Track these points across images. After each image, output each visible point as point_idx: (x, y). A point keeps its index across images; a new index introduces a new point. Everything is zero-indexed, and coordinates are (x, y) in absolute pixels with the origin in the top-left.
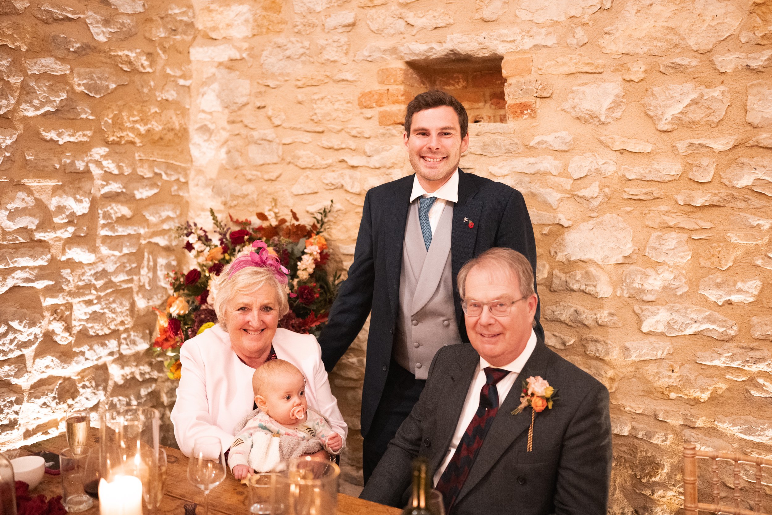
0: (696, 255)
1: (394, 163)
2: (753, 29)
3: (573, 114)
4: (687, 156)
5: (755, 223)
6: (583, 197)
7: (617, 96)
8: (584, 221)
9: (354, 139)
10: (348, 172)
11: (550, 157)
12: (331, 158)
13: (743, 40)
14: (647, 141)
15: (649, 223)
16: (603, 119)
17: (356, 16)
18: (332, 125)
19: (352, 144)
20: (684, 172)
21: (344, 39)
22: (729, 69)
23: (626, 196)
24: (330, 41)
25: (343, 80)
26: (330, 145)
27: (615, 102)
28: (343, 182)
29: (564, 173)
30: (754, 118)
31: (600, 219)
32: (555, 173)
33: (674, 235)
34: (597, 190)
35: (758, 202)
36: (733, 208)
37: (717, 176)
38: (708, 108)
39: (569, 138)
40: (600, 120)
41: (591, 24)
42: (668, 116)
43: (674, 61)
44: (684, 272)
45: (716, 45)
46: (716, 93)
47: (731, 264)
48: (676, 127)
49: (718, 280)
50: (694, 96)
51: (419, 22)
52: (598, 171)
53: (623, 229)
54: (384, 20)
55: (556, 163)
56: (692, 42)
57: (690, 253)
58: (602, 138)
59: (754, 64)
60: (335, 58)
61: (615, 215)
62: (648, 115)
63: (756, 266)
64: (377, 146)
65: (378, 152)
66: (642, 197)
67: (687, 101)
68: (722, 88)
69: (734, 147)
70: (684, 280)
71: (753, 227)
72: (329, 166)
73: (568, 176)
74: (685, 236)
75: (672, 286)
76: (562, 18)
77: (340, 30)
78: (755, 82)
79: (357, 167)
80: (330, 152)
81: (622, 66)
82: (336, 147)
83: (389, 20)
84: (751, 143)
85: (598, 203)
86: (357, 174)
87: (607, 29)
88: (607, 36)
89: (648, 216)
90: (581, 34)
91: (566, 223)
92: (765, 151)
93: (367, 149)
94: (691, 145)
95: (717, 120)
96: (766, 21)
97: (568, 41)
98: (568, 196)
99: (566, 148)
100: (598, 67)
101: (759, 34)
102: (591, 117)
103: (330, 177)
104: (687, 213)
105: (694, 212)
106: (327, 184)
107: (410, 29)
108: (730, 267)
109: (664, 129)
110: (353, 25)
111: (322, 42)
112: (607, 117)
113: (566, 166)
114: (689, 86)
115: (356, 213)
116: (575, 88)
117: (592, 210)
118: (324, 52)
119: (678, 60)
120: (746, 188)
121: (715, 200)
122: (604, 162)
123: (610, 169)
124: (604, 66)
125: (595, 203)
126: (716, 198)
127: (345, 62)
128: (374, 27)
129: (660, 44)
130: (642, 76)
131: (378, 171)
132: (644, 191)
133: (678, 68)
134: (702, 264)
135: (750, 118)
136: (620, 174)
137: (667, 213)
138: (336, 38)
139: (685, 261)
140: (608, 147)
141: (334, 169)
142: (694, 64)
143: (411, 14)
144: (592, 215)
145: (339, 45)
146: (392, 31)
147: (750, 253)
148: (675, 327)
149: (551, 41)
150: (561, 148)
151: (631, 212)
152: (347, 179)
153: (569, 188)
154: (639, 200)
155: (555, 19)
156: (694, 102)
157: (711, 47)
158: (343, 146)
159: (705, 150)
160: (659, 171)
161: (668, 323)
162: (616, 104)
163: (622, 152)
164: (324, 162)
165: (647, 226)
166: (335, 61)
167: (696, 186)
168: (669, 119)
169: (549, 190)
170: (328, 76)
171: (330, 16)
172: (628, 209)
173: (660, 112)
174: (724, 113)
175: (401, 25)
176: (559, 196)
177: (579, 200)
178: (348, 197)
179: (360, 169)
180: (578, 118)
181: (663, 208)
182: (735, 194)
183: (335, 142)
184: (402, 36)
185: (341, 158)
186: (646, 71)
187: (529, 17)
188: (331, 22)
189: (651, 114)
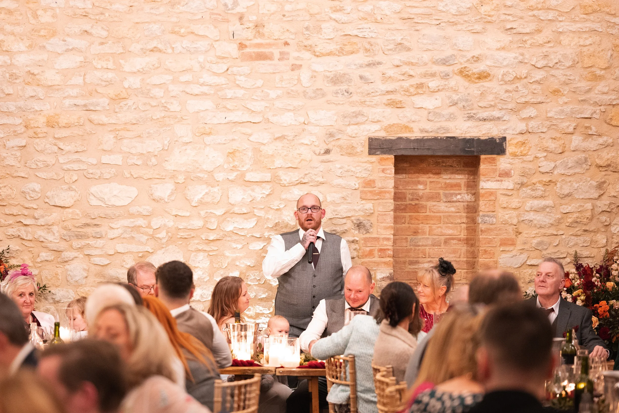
0: (211, 262)
1: (53, 223)
2: (229, 163)
3: (152, 197)
4: (205, 217)
5: (235, 247)
6: (158, 238)
7: (172, 190)
8: (160, 249)
9: (26, 209)
10: (23, 228)
11: (141, 219)
12: (11, 221)
13: (225, 167)
14: (187, 211)
15: (190, 249)
16: (166, 200)
17: (27, 142)
18: (11, 202)
19: (26, 212)
20: (204, 225)
21: (18, 154)
22: (221, 179)
23: (179, 237)
24: (9, 154)
25: (19, 177)
26: (11, 213)
27: (172, 192)
28: (19, 234)
29: (149, 226)
30: (232, 201)
31: (167, 248)
32: (144, 226)
33: (202, 253)
34: (165, 234)
35: (235, 237)
36: (226, 240)
37: (218, 226)
38: (213, 196)
39: (150, 209)
40: (165, 201)
41: (158, 156)
42: (196, 199)
43: (197, 175)
44: (207, 270)
45: (214, 169)
46: (216, 189)
47: (226, 265)
48: (199, 204)
49: (222, 273)
50: (207, 191)
51: (67, 148)
52: (165, 225)
53: (178, 252)
54: (45, 145)
55: (145, 221)
56: (204, 167)
57: (209, 261)
58: (166, 209)
59: (230, 178)
60: (13, 164)
61: (174, 246)
62: (186, 199)
63: (237, 265)
64: (42, 213)
65: (43, 217)
66: (186, 237)
67: (204, 193)
68: (218, 188)
69: (224, 214)
70: (207, 274)
71: (234, 248)
72: (10, 225)
73: (151, 228)
74: (206, 254)
75: (202, 278)
76: (145, 152)
77: (16, 149)
78: (231, 186)
79: (29, 225)
80: (10, 217)
81: (174, 176)
82: (15, 214)
83: (48, 146)
84: (231, 212)
85: (166, 240)
86: (29, 229)
87: (166, 159)
88: (166, 162)
89: (189, 246)
90: (154, 160)
91: (151, 251)
92: (237, 215)
93: (36, 215)
94: (206, 212)
95: (217, 202)
96: (234, 160)
97: (148, 163)
98: (151, 237)
99: (149, 214)
100: (162, 176)
101: (231, 165)
102: (160, 199)
103: (11, 231)
104: (206, 243)
105: (209, 243)
106: (9, 235)
107: (61, 151)
108: (226, 267)
109: (195, 205)
110: (25, 146)
111: (5, 155)
112: (168, 199)
113: (149, 223)
114: (204, 186)
115: (29, 251)
116: (152, 186)
117: (163, 244)
118: (5, 160)
119: (199, 175)
120: (230, 231)
121: (218, 237)
122: (168, 220)
123: (171, 224)
124: (166, 176)
125: (164, 241)
126: (219, 236)
127: (19, 166)
128: (39, 149)
129: (191, 167)
130: (183, 181)
131: (42, 227)
132: (187, 234)
133: (199, 178)
134: (215, 266)
135: (230, 201)
136: (176, 226)
137: (198, 244)
138: (13, 153)
139: (207, 265)
140: (169, 213)
141: (13, 226)
142: (206, 176)
143: (62, 144)
144: (163, 246)
145: (16, 157)
146: (50, 152)
147: (234, 260)
148: (205, 297)
149: (139, 162)
150: (147, 214)
151: (181, 244)
152: (23, 232)
153: (151, 233)
154: (185, 238)
155: (141, 152)
156: (207, 193)
157: (212, 170)
158: (20, 213)
159: (212, 215)
160: (193, 225)
161: (201, 295)
162: (172, 194)
163: (176, 216)
164: (7, 223)
165: (189, 250)
166: (12, 166)
167: (210, 231)
168: (196, 201)
169: (141, 235)
170: (8, 174)
171: (9, 140)
172: (180, 243)
173: (192, 198)
174: (219, 198)
175: (55, 149)
176: (146, 238)
177: (156, 239)
178: (24, 242)
179: (31, 226)
180: (154, 200)
181: (196, 241)
182: (226, 234)
183: (15, 211)
184: (56, 154)
185: (18, 221)
186: (185, 179)
187: (128, 150)
188: (10, 144)
189: (188, 198)
